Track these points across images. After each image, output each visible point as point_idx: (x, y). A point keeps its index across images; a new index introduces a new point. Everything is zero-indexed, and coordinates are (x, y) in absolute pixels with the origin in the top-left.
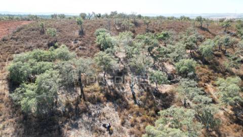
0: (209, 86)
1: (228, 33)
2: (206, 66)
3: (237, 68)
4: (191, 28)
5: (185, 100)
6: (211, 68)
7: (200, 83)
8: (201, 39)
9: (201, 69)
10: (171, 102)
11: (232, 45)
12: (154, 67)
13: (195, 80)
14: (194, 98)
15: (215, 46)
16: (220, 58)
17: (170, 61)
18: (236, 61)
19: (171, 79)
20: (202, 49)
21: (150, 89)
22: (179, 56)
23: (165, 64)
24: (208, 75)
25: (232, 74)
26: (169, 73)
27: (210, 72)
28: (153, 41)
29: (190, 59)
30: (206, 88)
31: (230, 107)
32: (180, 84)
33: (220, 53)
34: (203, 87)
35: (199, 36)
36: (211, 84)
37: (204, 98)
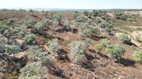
0: (45, 46)
1: (48, 18)
2: (41, 36)
3: (55, 34)
4: (28, 16)
5: (34, 57)
6: (44, 37)
7: (40, 46)
8: (35, 22)
9: (39, 38)
10: (26, 61)
11: (51, 24)
12: (9, 43)
13: (37, 45)
14: (39, 55)
15: (43, 25)
16: (47, 31)
17: (20, 37)
18: (54, 31)
19: (23, 48)
20: (37, 27)
21: (10, 58)
22: (24, 33)
23: (17, 40)
24: (43, 41)
25: (54, 38)
26: (20, 45)
27: (44, 39)
28: (3, 26)
29: (32, 34)
30: (44, 48)
31: (56, 53)
32: (30, 50)
33: (46, 28)
34: (42, 47)
35: (33, 21)
36: (46, 45)
37: (44, 53)
